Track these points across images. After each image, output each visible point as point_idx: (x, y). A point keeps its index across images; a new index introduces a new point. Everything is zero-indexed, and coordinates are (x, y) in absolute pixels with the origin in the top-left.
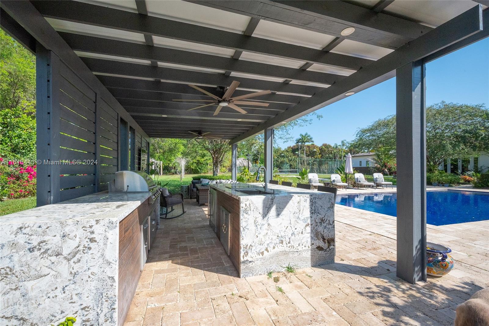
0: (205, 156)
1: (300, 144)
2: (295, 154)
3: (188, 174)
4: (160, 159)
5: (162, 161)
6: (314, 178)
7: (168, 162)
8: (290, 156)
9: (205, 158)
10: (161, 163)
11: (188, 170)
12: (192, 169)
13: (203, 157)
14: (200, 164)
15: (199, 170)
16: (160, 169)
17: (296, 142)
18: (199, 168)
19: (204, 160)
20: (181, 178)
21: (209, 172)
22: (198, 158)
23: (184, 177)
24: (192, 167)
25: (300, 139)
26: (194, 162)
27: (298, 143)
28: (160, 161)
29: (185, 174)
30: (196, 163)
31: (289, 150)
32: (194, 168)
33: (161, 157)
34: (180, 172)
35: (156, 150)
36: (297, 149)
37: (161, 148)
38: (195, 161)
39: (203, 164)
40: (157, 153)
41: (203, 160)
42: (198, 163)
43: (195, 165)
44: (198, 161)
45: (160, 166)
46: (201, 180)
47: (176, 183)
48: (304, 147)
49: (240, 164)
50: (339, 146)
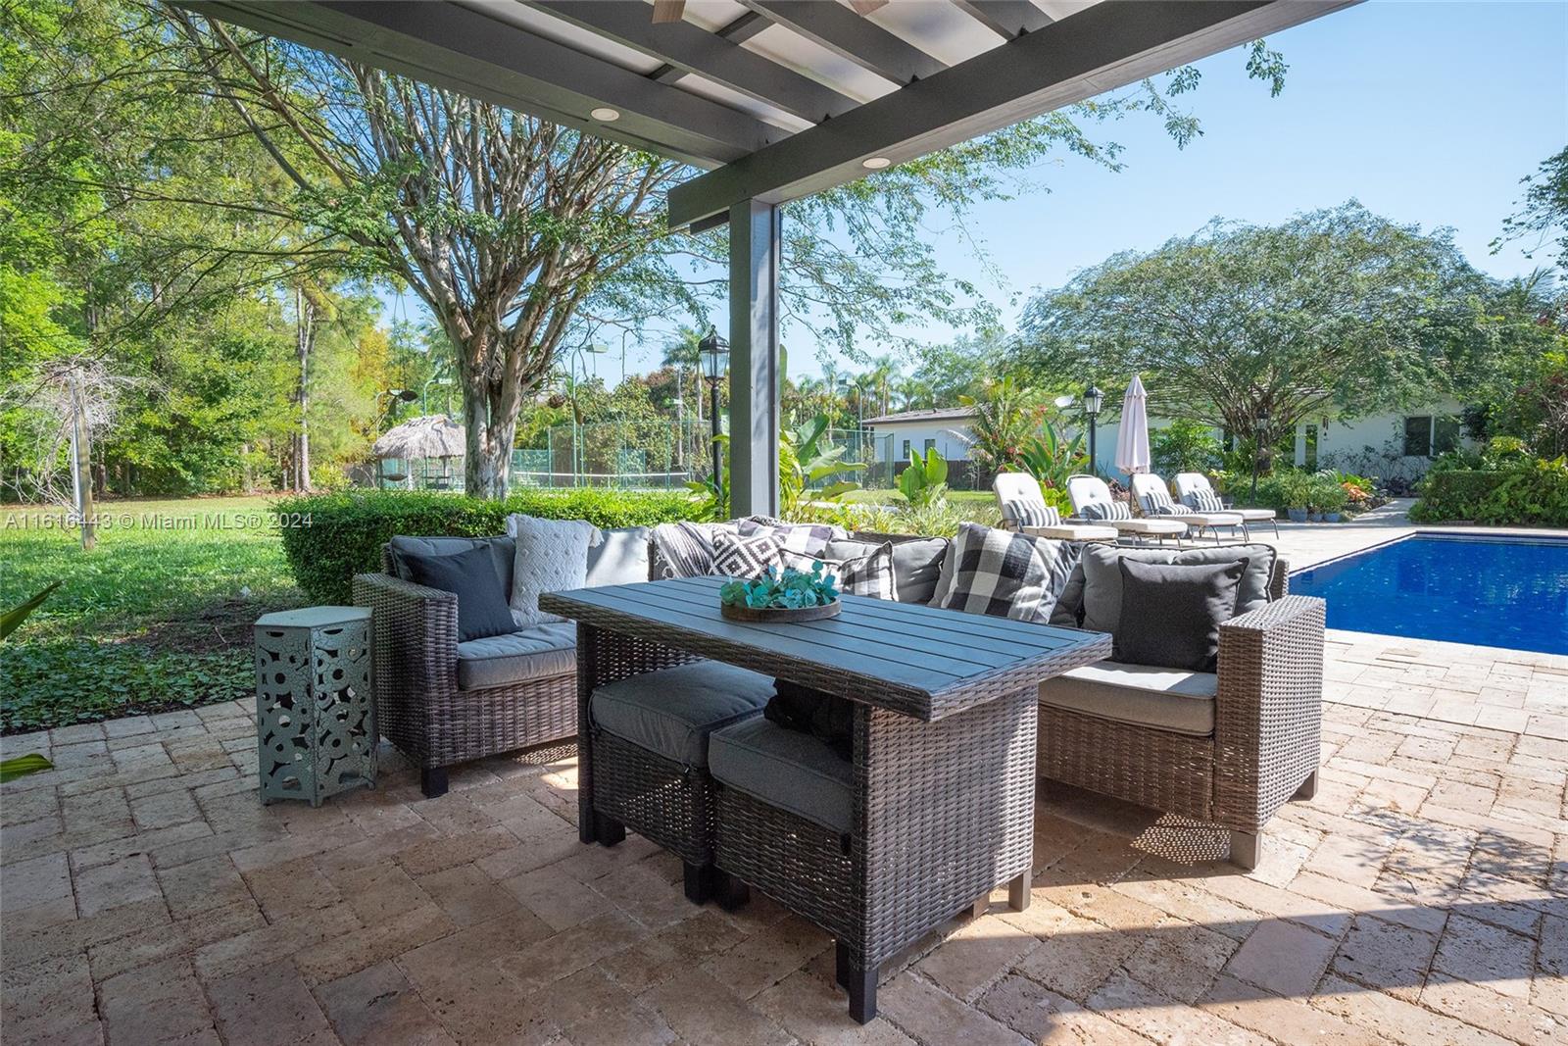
0: (224, 392)
1: (677, 367)
2: (661, 410)
6: (1021, 497)
8: (644, 417)
9: (228, 406)
12: (136, 469)
13: (211, 401)
14: (194, 437)
15: (183, 473)
17: (663, 357)
18: (187, 466)
19: (219, 415)
21: (249, 485)
22: (177, 403)
25: (683, 348)
26: (143, 428)
27: (669, 361)
30: (159, 431)
31: (638, 392)
32: (148, 461)
36: (671, 390)
38: (151, 418)
39: (215, 441)
41: (211, 414)
42: (180, 432)
43: (158, 443)
44: (174, 418)
46: (513, 534)
47: (49, 567)
48: (695, 381)
49: (427, 446)
50: (820, 383)
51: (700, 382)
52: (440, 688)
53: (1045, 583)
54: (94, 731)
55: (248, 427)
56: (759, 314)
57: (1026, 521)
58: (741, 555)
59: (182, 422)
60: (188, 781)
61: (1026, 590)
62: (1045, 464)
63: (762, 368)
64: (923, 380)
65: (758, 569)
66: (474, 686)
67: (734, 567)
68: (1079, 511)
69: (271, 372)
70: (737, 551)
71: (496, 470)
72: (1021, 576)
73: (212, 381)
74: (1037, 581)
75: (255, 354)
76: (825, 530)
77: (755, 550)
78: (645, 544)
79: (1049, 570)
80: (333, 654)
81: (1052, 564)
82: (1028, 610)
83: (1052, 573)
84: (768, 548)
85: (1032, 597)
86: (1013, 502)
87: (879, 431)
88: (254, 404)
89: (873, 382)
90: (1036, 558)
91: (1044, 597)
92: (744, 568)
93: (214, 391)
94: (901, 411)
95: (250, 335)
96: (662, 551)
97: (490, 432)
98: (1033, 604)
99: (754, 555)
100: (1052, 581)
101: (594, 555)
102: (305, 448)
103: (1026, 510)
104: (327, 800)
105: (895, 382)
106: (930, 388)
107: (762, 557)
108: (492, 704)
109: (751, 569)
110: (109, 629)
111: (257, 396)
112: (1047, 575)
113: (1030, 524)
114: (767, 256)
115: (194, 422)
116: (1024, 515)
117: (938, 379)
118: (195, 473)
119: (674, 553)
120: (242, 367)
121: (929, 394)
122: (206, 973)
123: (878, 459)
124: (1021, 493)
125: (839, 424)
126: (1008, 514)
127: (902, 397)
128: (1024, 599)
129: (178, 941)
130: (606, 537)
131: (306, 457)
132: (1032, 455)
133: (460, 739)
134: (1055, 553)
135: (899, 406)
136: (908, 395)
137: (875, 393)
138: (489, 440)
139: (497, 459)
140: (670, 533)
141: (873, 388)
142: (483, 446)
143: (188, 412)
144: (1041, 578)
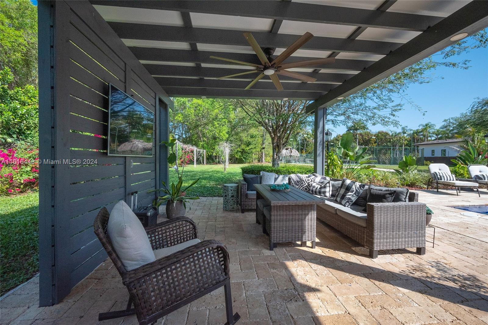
0: (250, 144)
3: (232, 163)
4: (203, 148)
5: (205, 149)
7: (212, 151)
9: (250, 147)
10: (205, 152)
11: (232, 159)
12: (237, 158)
13: (248, 146)
14: (245, 153)
15: (243, 159)
16: (203, 157)
17: (346, 130)
18: (244, 158)
19: (249, 148)
20: (225, 169)
22: (243, 147)
23: (228, 167)
24: (236, 156)
25: (352, 127)
26: (238, 151)
27: (349, 130)
28: (204, 150)
29: (230, 163)
30: (240, 152)
31: (339, 139)
32: (238, 157)
33: (205, 145)
34: (224, 162)
35: (200, 138)
37: (205, 137)
38: (239, 149)
39: (248, 153)
40: (201, 141)
41: (248, 148)
42: (243, 152)
43: (240, 154)
44: (242, 149)
45: (204, 155)
46: (261, 174)
47: (219, 175)
48: (356, 135)
49: (287, 153)
50: (399, 133)
51: (358, 135)
52: (244, 197)
53: (354, 192)
54: (212, 198)
55: (254, 151)
56: (320, 131)
57: (440, 179)
58: (304, 181)
59: (243, 149)
60: (217, 206)
61: (350, 193)
62: (470, 160)
63: (320, 142)
64: (445, 129)
65: (307, 184)
66: (248, 198)
67: (302, 183)
68: (473, 177)
69: (258, 140)
70: (303, 180)
71: (277, 162)
72: (350, 190)
73: (248, 142)
74: (352, 192)
75: (255, 137)
76: (325, 177)
77: (307, 180)
78: (288, 178)
79: (356, 189)
80: (231, 190)
81: (357, 188)
82: (348, 197)
83: (356, 190)
84: (309, 180)
85: (350, 195)
86: (436, 173)
87: (420, 148)
88: (255, 146)
89: (421, 132)
90: (354, 187)
91: (353, 195)
92: (304, 184)
93: (248, 144)
94: (434, 140)
95: (255, 133)
96: (291, 179)
97: (276, 154)
98: (350, 196)
99: (306, 181)
100: (356, 192)
101: (276, 179)
102: (264, 154)
103: (440, 176)
104: (230, 211)
105: (431, 131)
106: (448, 132)
107: (308, 182)
108: (251, 201)
109: (305, 184)
110: (220, 185)
111: (255, 145)
112: (355, 191)
113: (441, 180)
114: (322, 118)
115: (245, 150)
116: (439, 177)
117: (452, 128)
118: (245, 159)
119: (293, 180)
120: (253, 139)
121: (448, 134)
122: (208, 224)
123: (420, 156)
124: (440, 170)
125: (407, 145)
126: (433, 176)
127: (435, 135)
128: (348, 195)
129: (207, 221)
130: (279, 176)
131: (264, 156)
132: (464, 157)
133: (250, 205)
134: (358, 186)
135: (433, 138)
136: (437, 135)
137: (422, 135)
138: (276, 156)
139: (278, 160)
140: (293, 176)
141: (422, 133)
142: (275, 157)
143: (244, 148)
144: (354, 191)
